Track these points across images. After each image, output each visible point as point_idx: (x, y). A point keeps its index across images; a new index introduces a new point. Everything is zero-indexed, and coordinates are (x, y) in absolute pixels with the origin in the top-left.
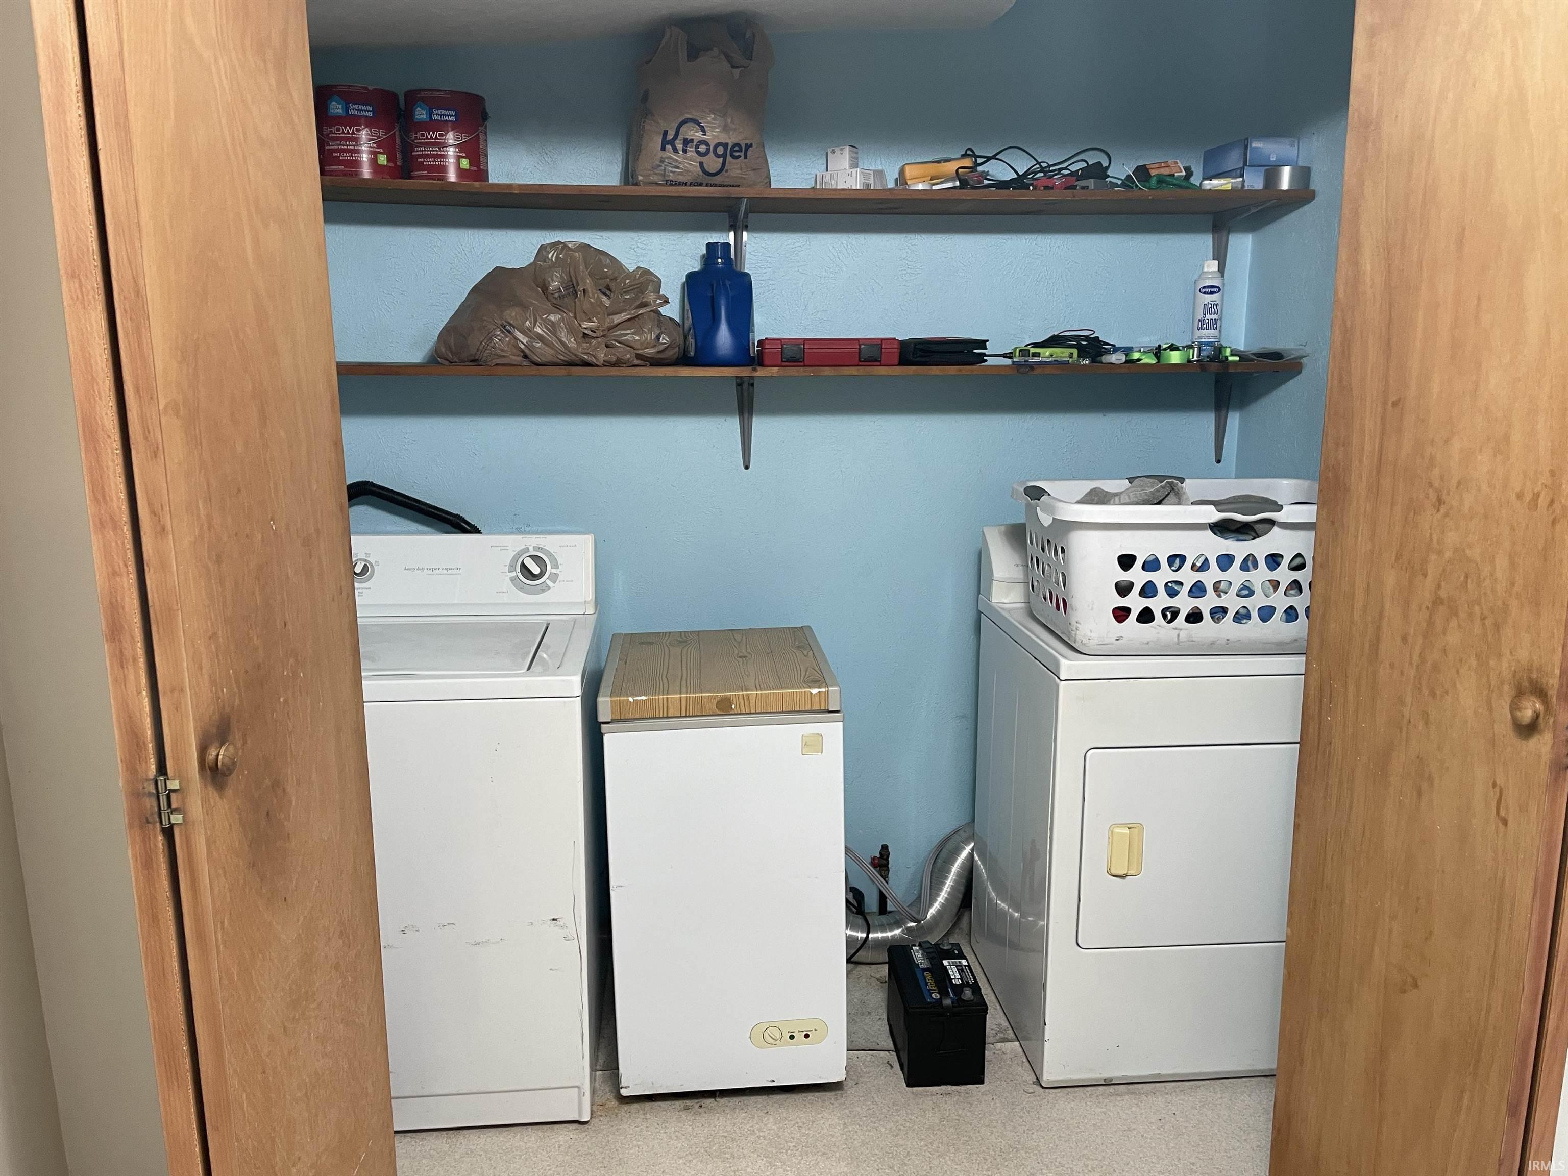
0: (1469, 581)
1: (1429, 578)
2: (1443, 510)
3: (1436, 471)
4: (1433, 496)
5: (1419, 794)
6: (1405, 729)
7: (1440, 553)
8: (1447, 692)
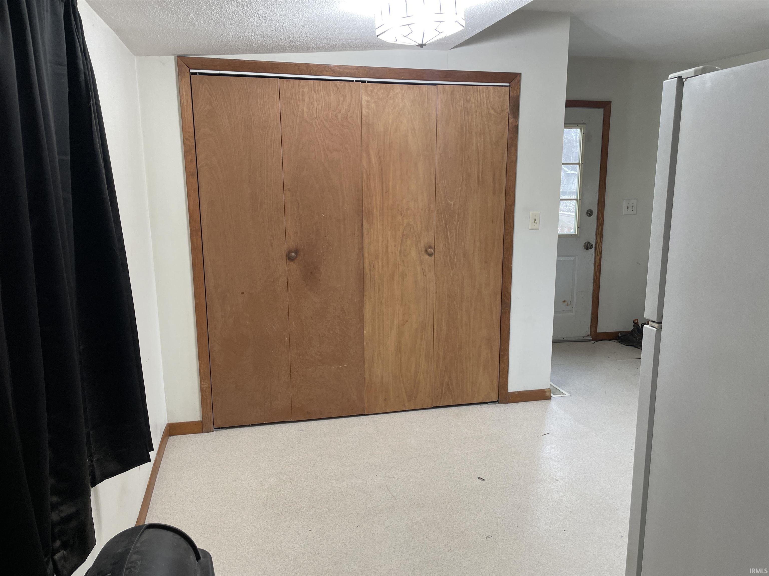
0: (411, 229)
1: (401, 231)
2: (403, 215)
3: (400, 207)
4: (399, 212)
5: (403, 279)
6: (397, 267)
7: (403, 225)
8: (408, 254)
